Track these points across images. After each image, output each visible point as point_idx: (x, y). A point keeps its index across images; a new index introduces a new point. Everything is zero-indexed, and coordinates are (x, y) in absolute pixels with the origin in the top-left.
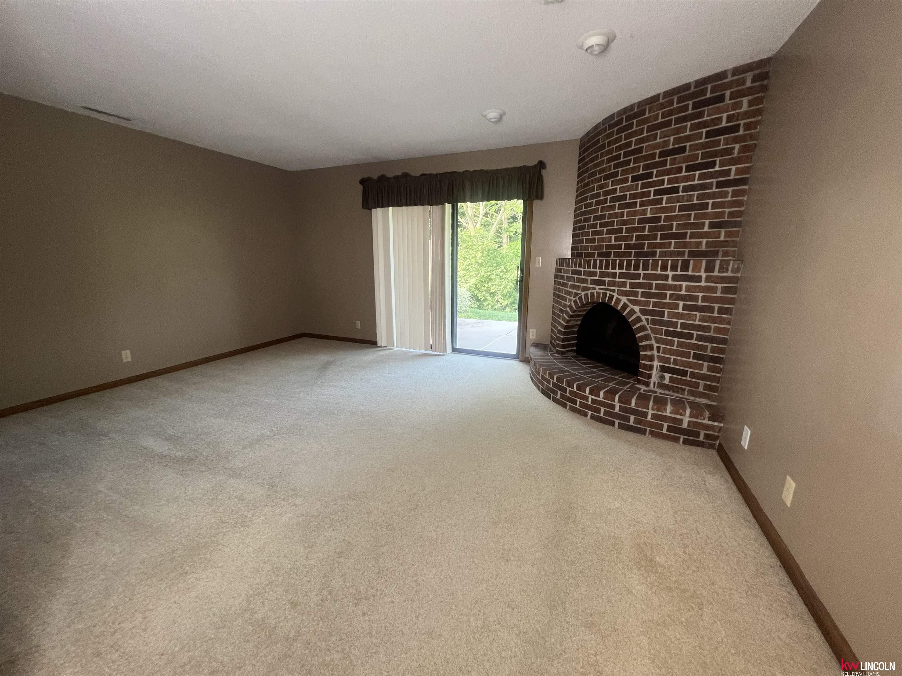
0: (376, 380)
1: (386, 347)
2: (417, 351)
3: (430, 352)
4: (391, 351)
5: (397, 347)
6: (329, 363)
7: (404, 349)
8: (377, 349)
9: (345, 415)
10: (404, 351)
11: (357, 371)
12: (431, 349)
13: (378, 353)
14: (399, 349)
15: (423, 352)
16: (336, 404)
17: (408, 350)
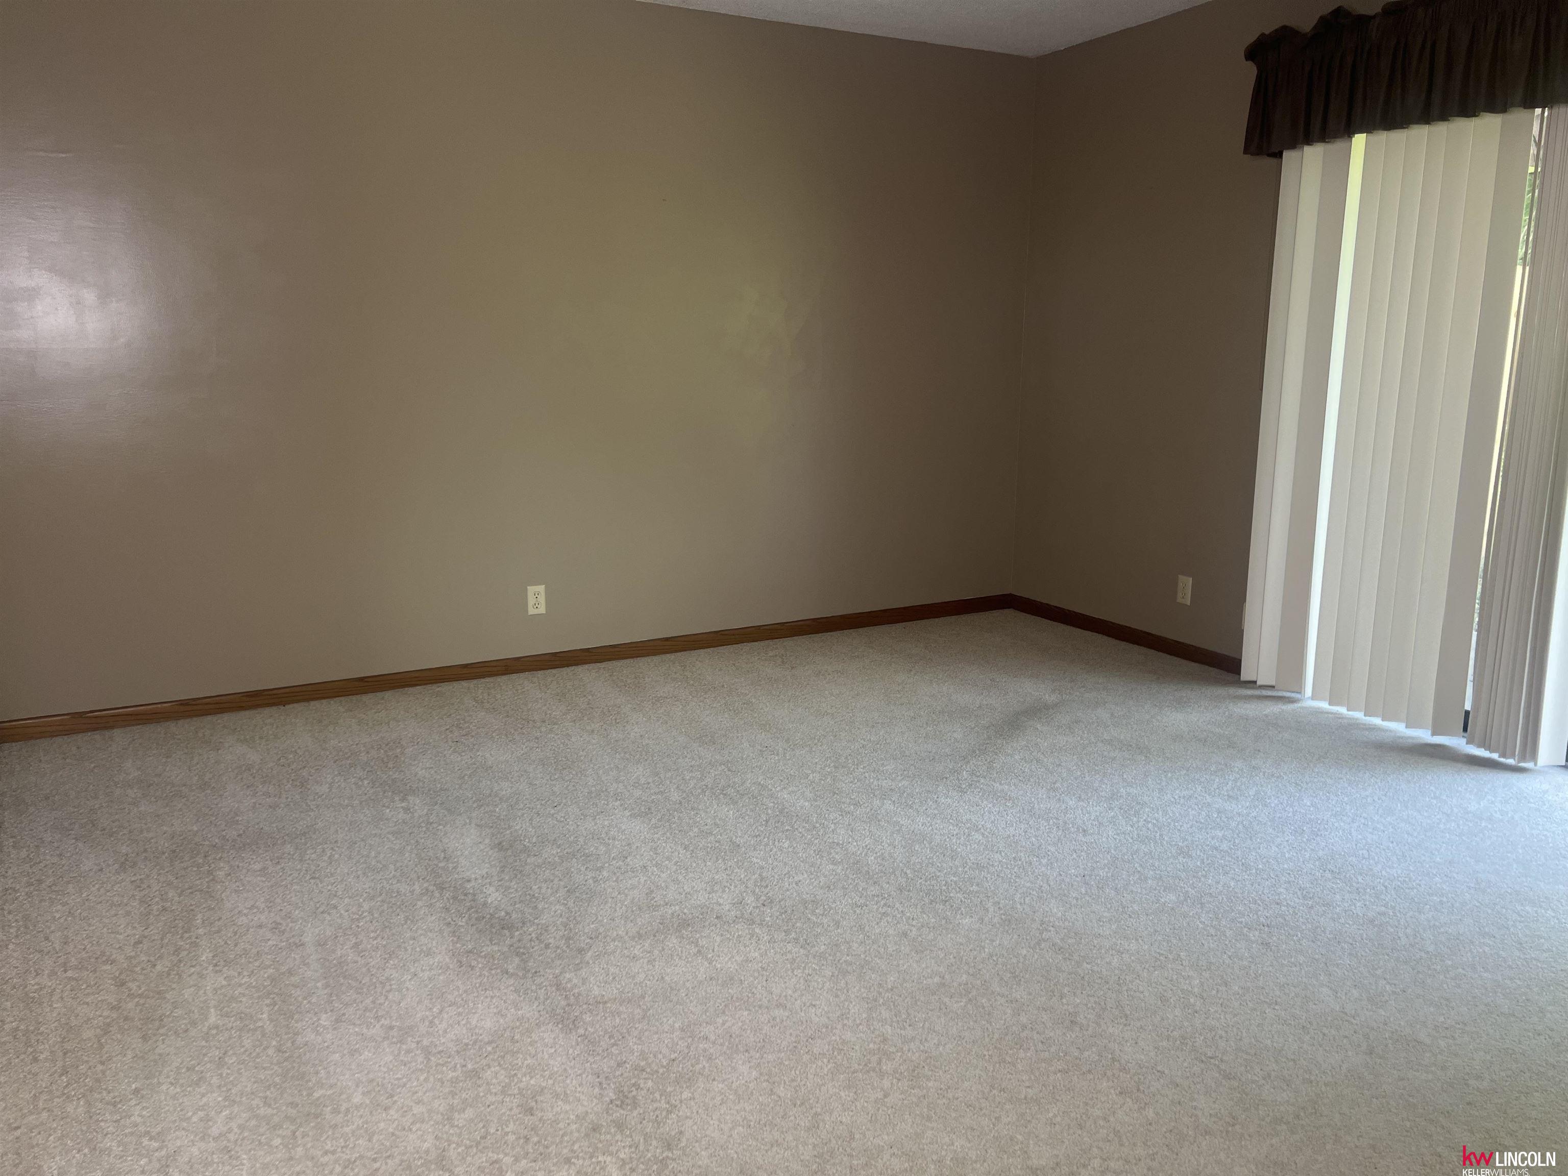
0: (1165, 813)
1: (1272, 687)
2: (1398, 728)
3: (1457, 742)
4: (1289, 707)
5: (1313, 697)
6: (1037, 711)
7: (1342, 710)
8: (1233, 691)
9: (981, 920)
10: (1339, 716)
11: (1114, 759)
12: (1465, 729)
13: (1231, 706)
14: (1324, 705)
15: (1424, 735)
16: (979, 867)
17: (1359, 715)
